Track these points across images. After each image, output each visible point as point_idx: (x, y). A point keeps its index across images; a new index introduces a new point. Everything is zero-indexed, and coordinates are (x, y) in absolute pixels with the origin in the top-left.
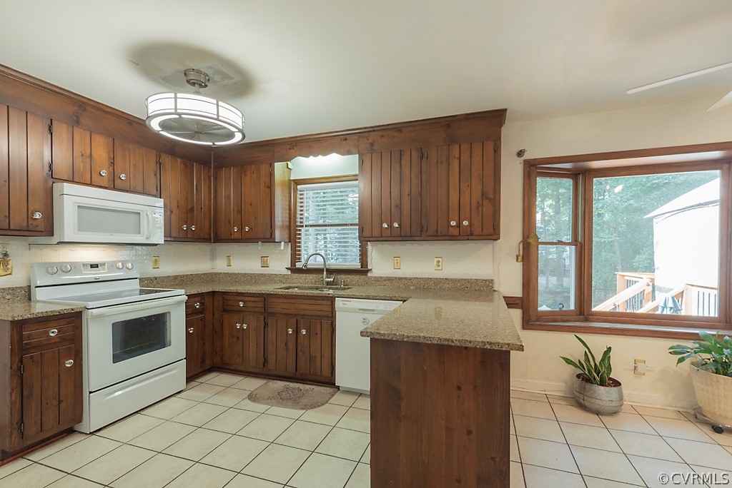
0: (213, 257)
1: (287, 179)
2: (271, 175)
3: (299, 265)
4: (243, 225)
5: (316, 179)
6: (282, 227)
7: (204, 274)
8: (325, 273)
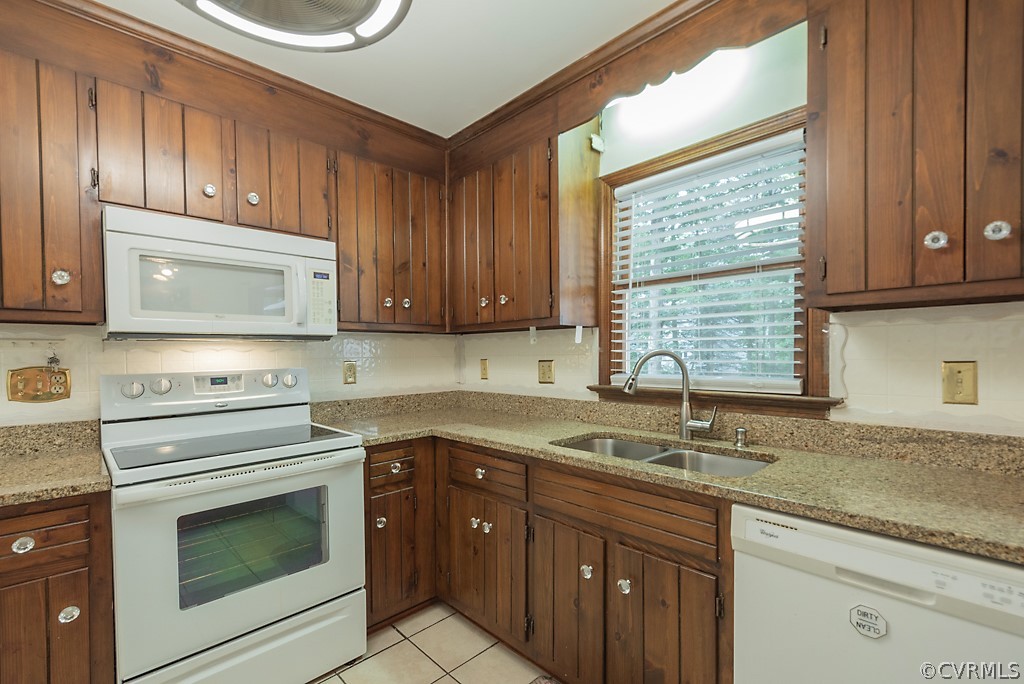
0: (460, 360)
1: (589, 178)
2: (551, 165)
3: (617, 381)
4: (497, 292)
5: (662, 159)
6: (578, 293)
7: (441, 394)
8: (686, 404)
